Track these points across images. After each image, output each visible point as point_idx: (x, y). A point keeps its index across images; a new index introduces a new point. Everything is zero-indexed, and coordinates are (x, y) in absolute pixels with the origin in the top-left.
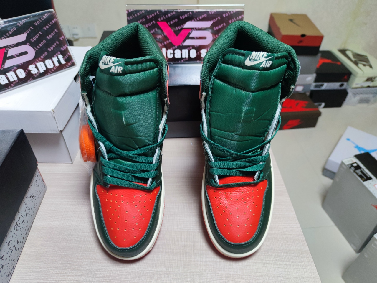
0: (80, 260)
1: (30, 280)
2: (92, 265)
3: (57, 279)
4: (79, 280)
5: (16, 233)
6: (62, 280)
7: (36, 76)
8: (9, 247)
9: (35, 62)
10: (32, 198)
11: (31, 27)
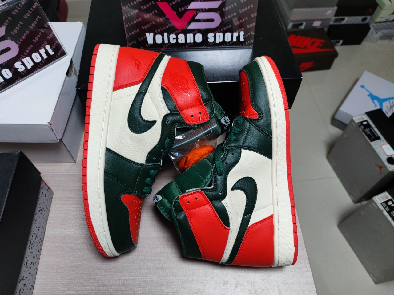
0: (95, 270)
1: (52, 290)
2: (107, 274)
3: (76, 289)
4: (96, 290)
5: (31, 252)
6: (81, 290)
7: (24, 74)
8: (27, 266)
9: (21, 58)
10: (41, 212)
11: (9, 18)
